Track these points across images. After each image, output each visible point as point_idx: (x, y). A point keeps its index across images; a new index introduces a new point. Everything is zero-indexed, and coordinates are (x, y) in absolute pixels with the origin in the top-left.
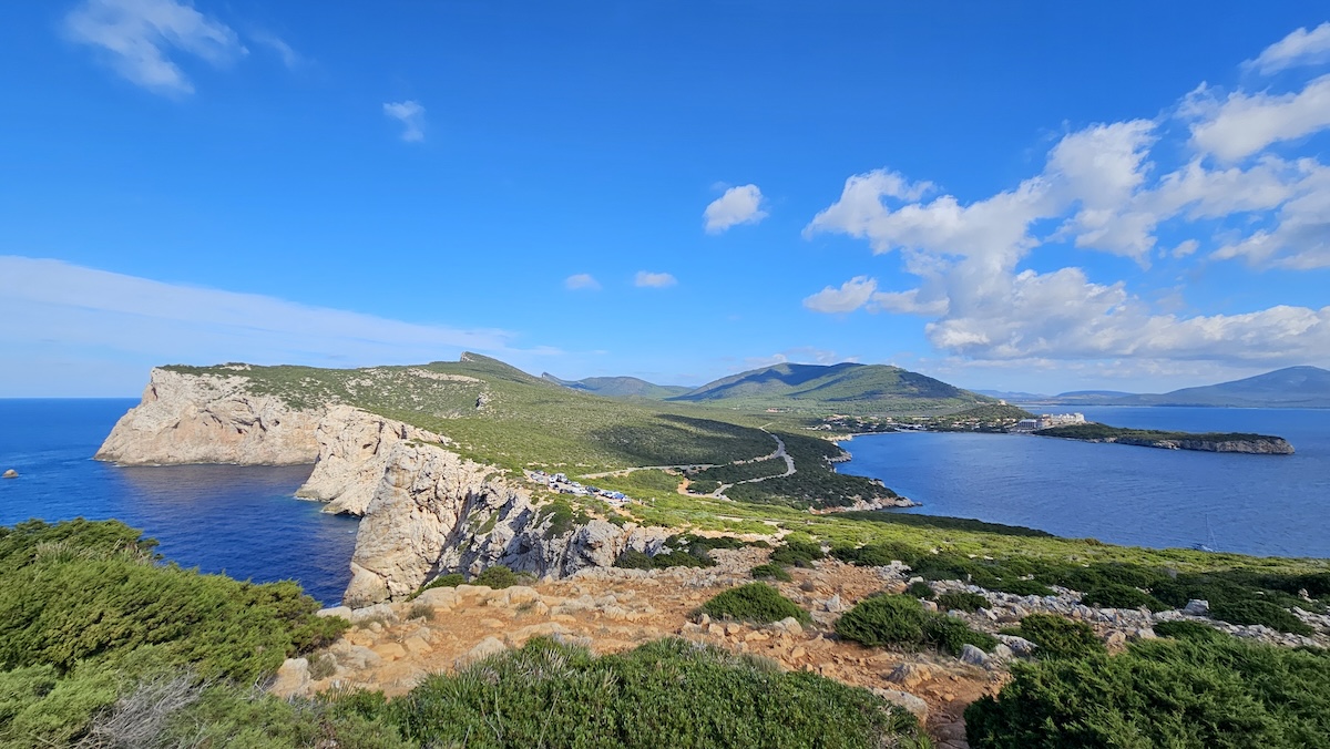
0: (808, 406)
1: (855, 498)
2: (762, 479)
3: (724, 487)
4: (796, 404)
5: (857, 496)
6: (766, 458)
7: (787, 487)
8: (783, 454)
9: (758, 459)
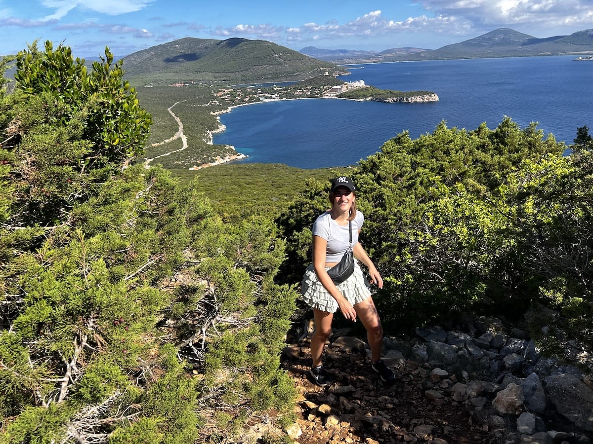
0: (207, 78)
1: (216, 158)
2: (169, 154)
3: (149, 161)
4: (199, 76)
5: (218, 156)
6: (171, 139)
7: (182, 157)
8: (182, 135)
9: (167, 141)
